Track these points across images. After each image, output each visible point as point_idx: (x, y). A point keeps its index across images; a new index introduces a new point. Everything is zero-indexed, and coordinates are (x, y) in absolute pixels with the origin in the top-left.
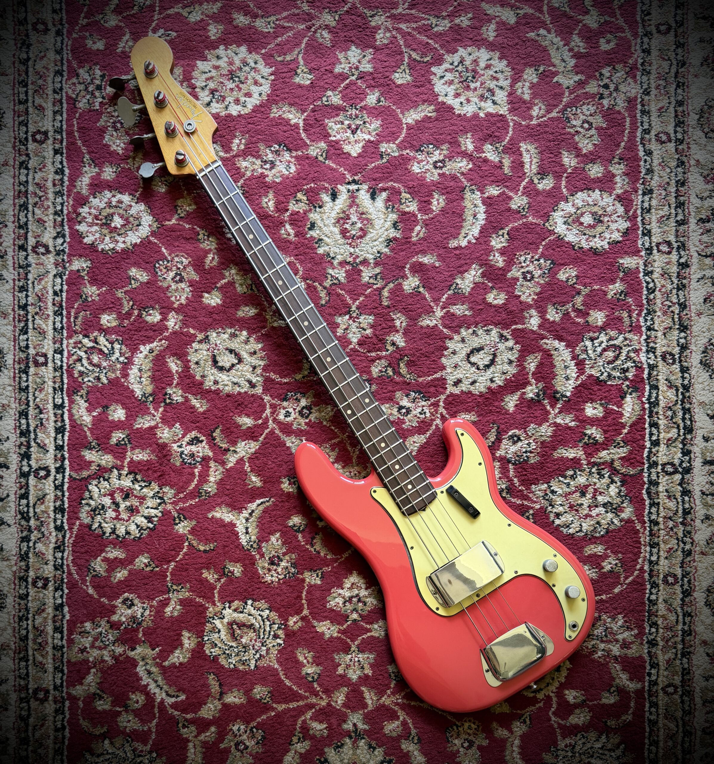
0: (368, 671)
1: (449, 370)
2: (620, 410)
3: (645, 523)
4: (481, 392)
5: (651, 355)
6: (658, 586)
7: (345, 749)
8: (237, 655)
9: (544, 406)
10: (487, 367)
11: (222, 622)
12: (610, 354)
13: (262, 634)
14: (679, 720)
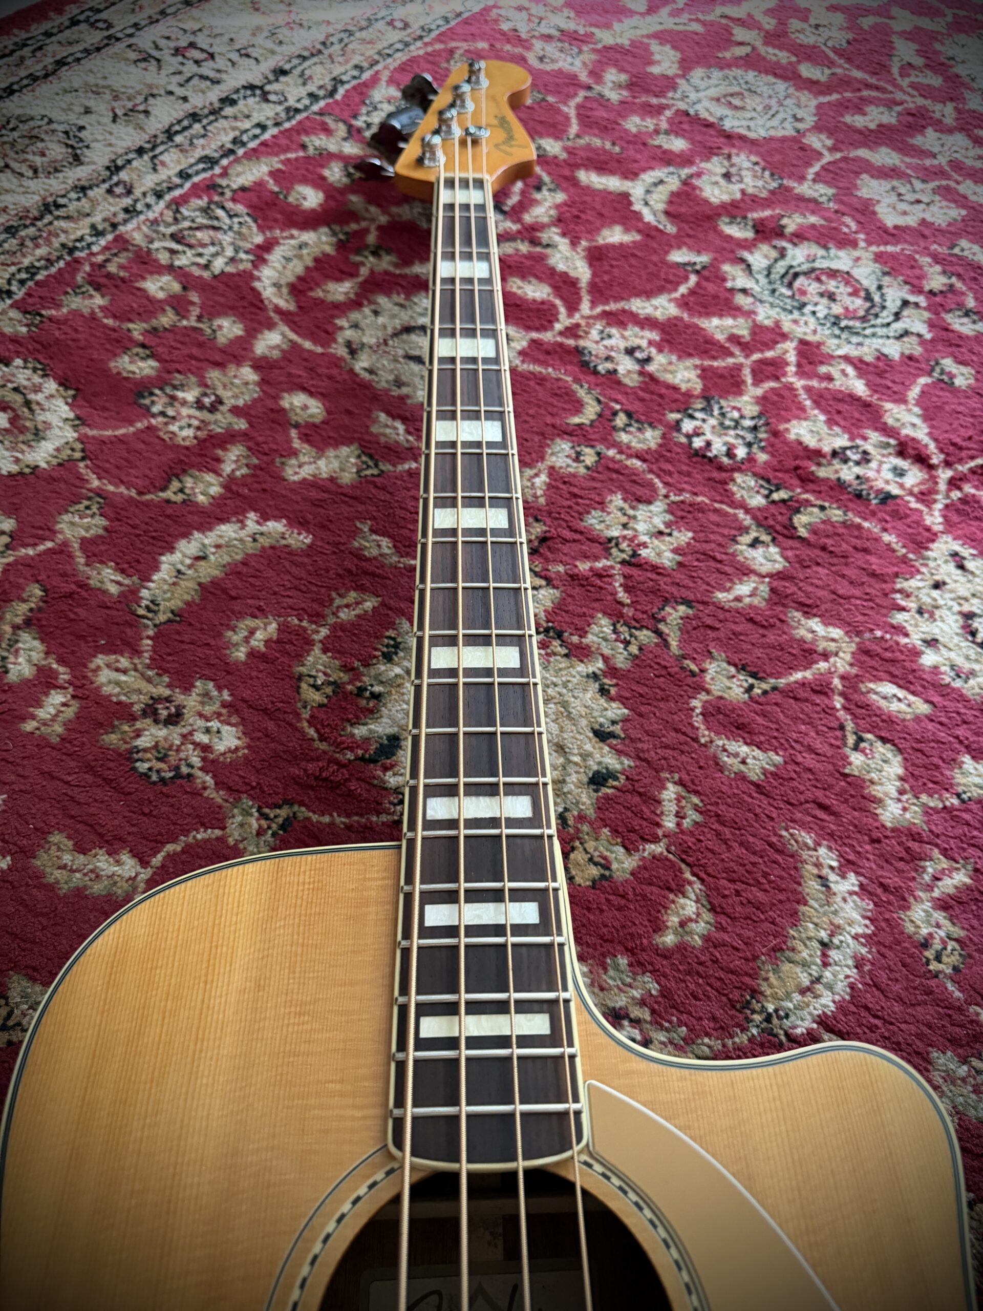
2: (267, 179)
3: (372, 74)
6: (422, 28)
9: (378, 239)
12: (201, 236)
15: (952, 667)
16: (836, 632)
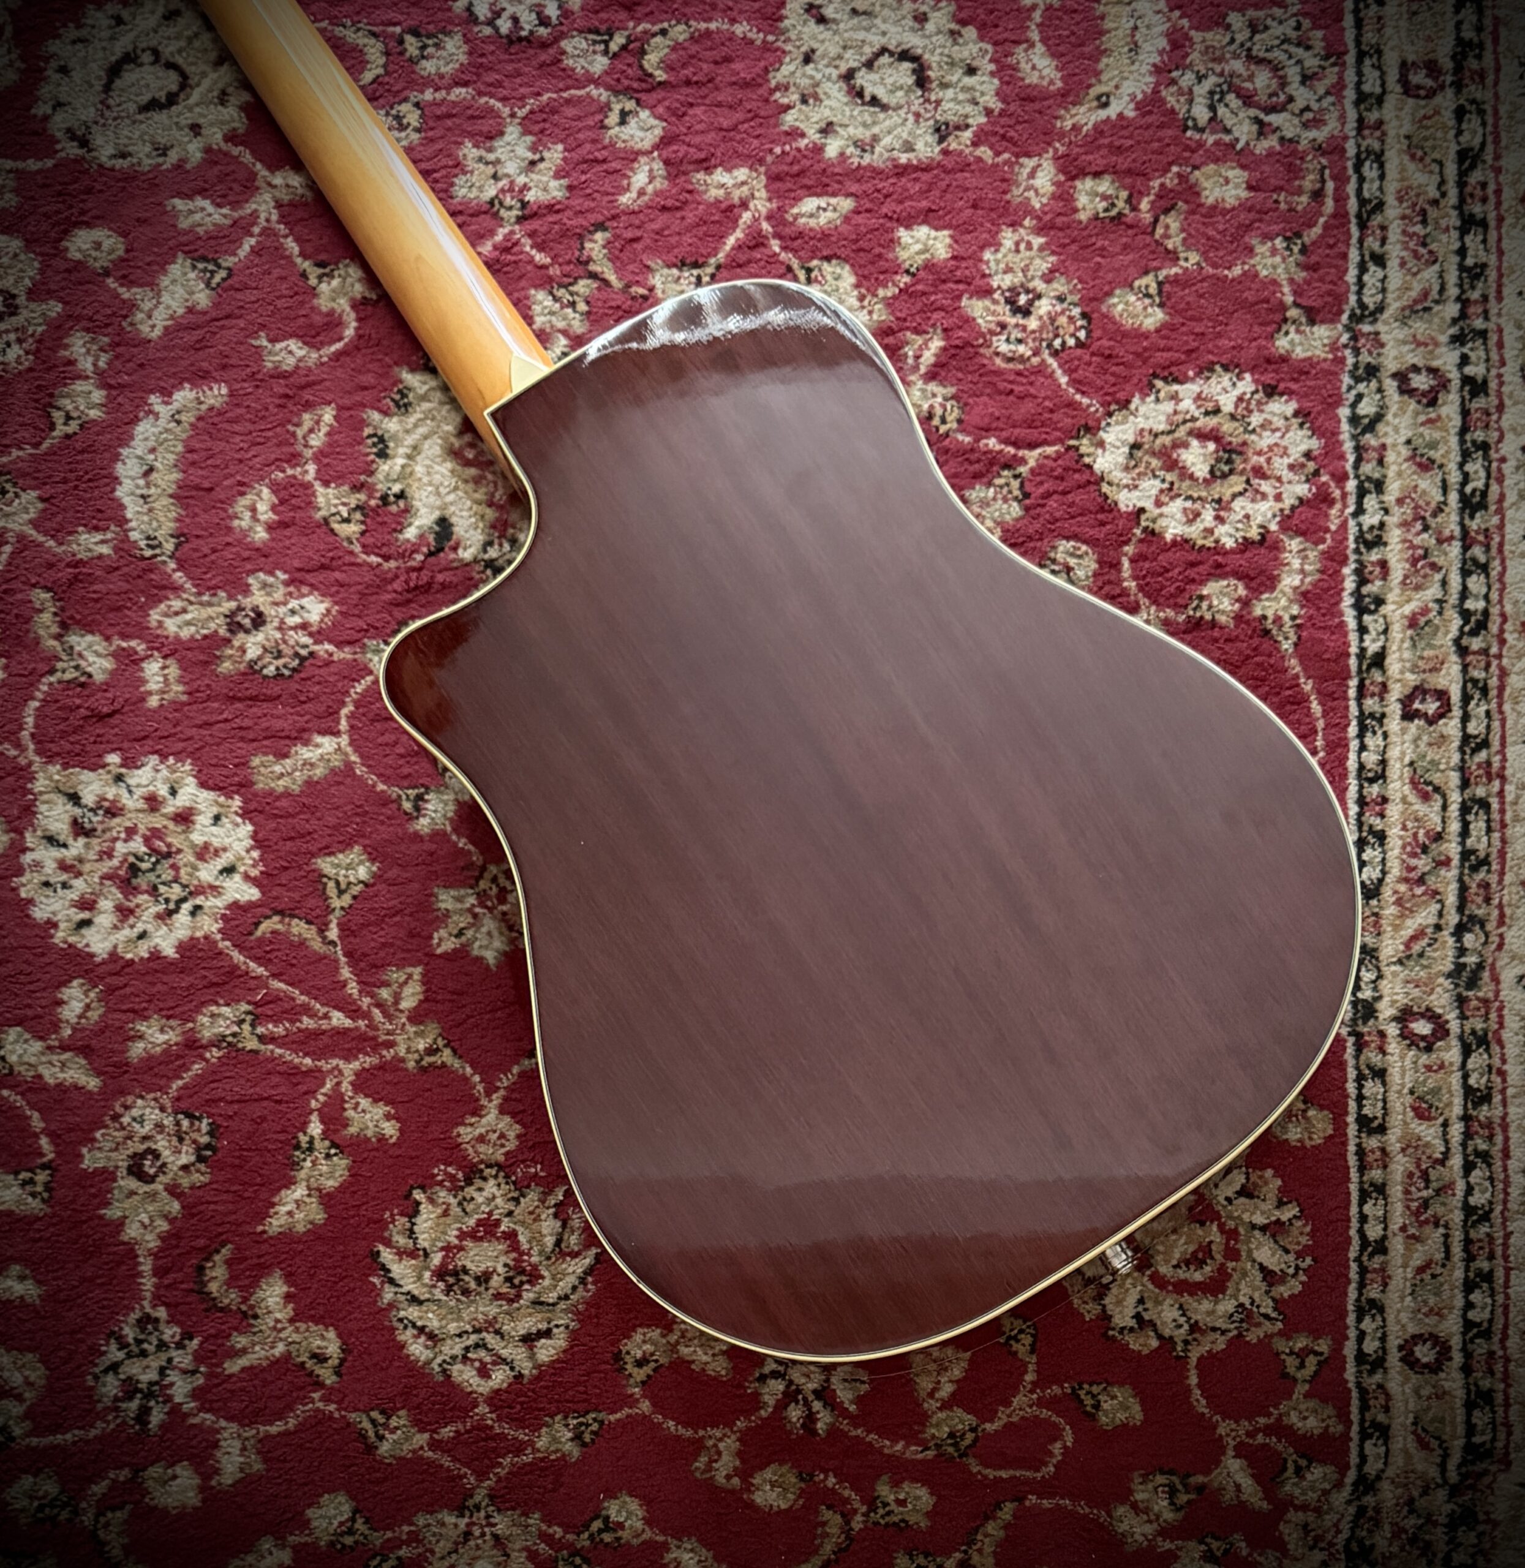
15: (855, 144)
16: (742, 173)
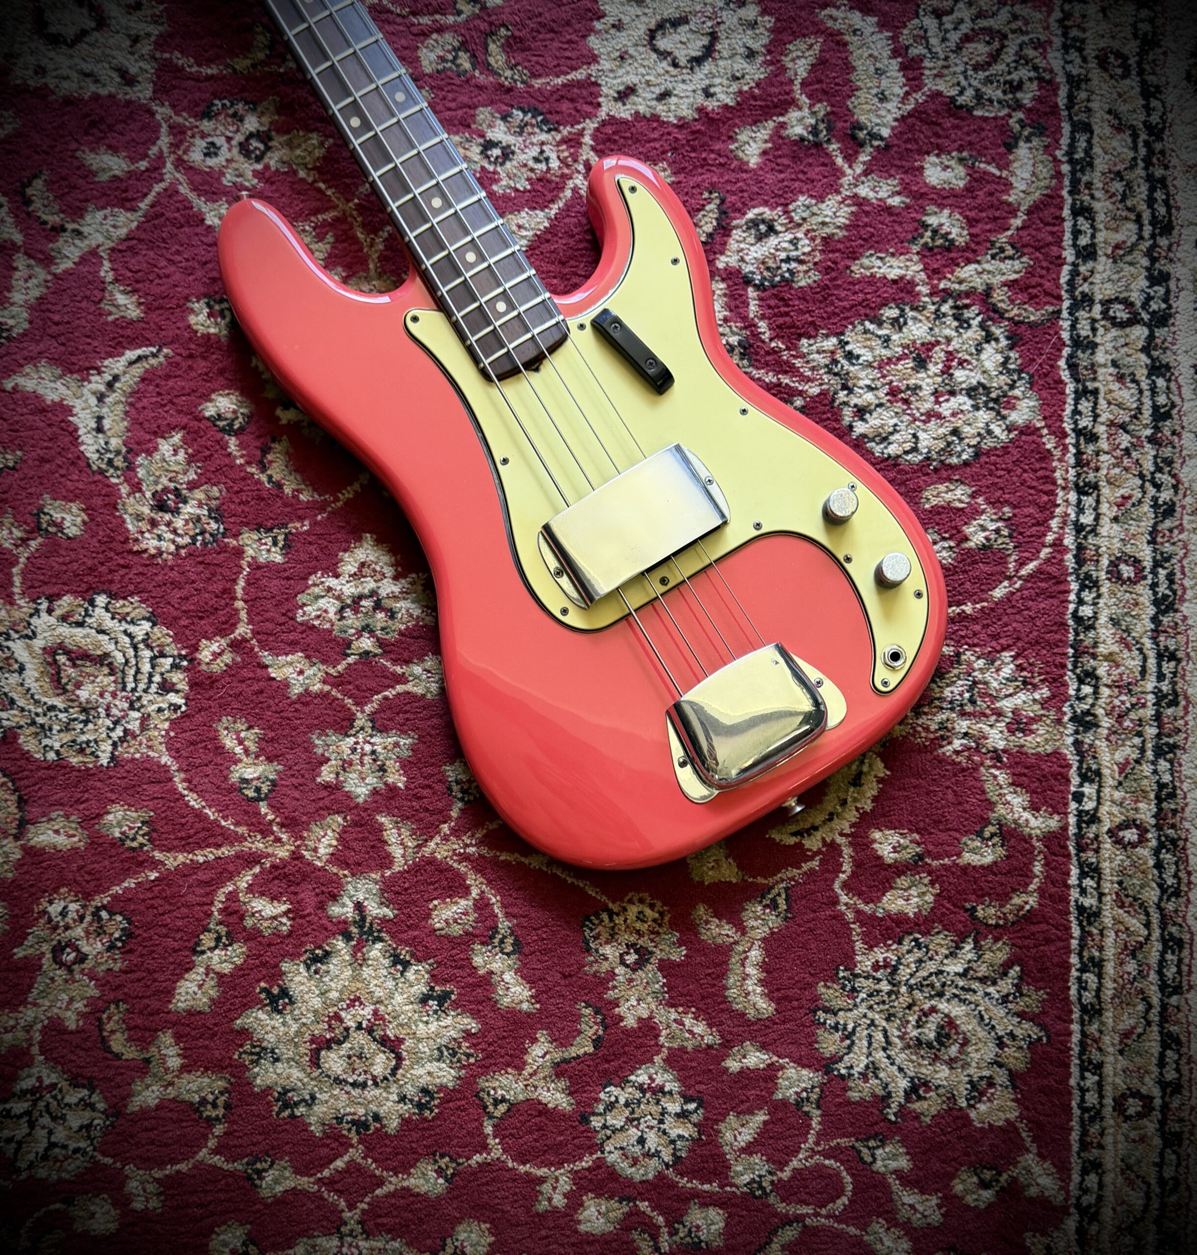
0: (397, 778)
1: (606, 65)
2: (1005, 174)
3: (1065, 435)
4: (681, 118)
5: (1074, 55)
6: (1096, 584)
7: (333, 965)
8: (67, 728)
9: (828, 155)
10: (697, 61)
11: (29, 647)
12: (980, 50)
13: (130, 679)
14: (1152, 910)
